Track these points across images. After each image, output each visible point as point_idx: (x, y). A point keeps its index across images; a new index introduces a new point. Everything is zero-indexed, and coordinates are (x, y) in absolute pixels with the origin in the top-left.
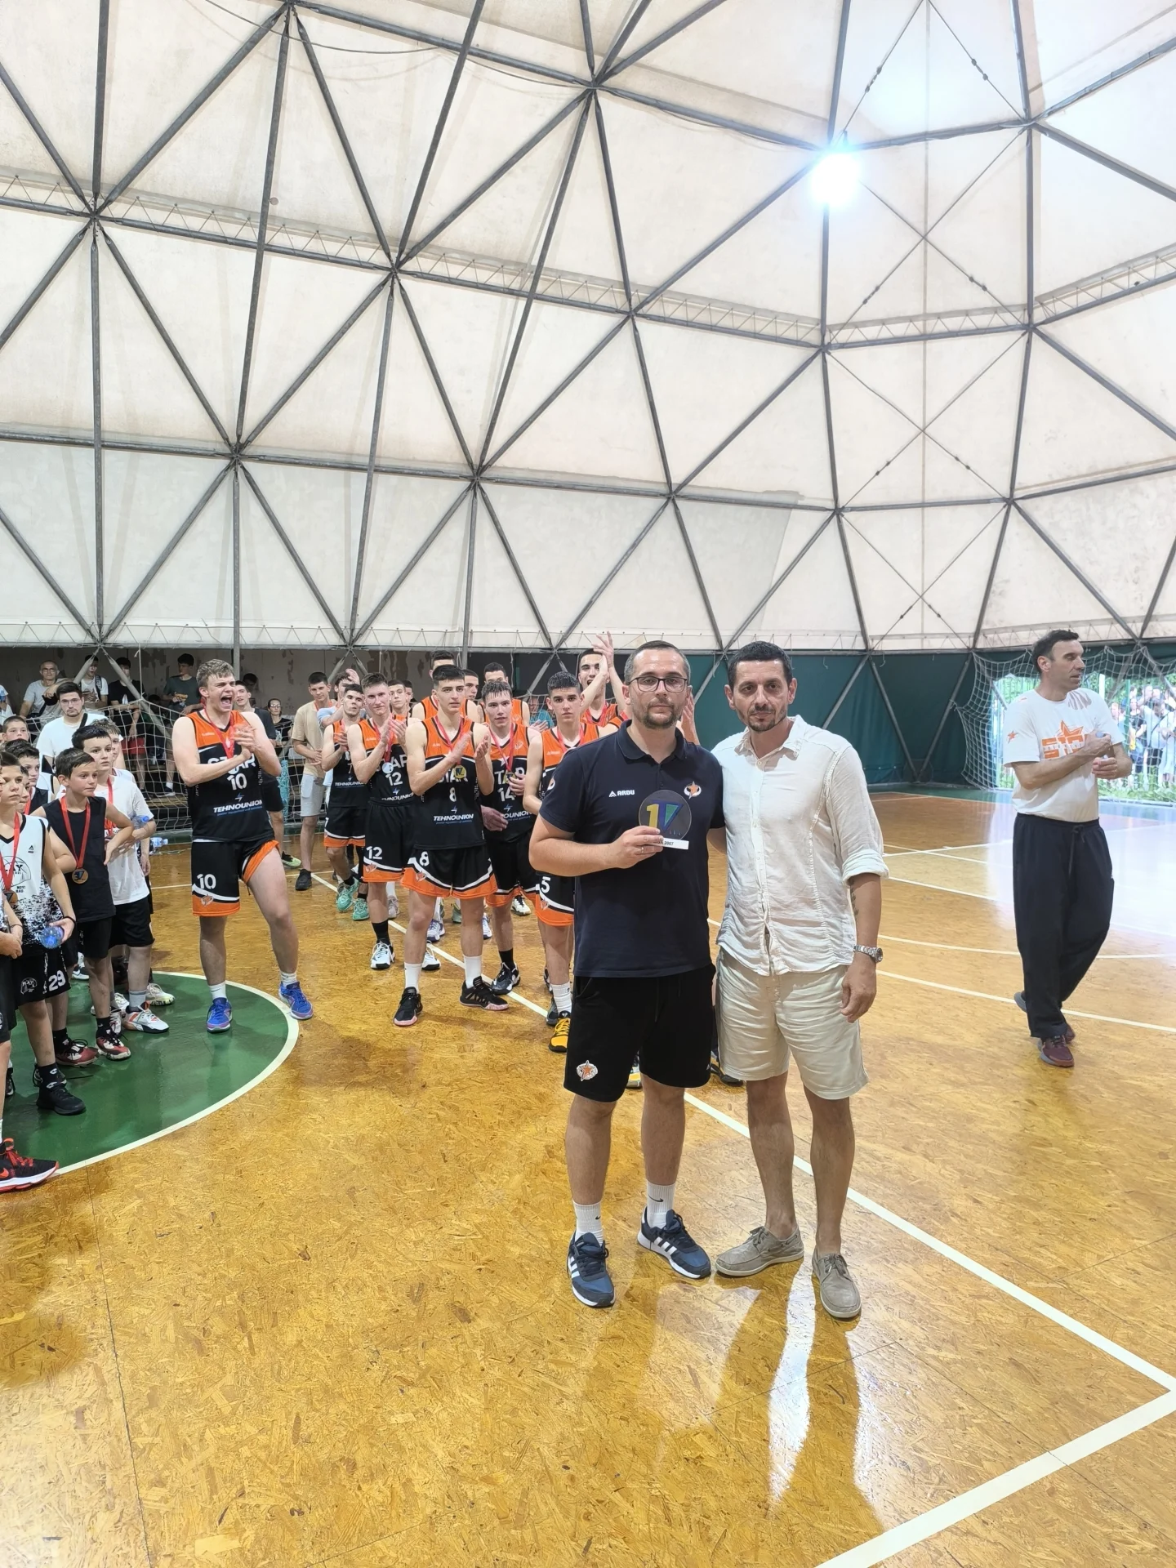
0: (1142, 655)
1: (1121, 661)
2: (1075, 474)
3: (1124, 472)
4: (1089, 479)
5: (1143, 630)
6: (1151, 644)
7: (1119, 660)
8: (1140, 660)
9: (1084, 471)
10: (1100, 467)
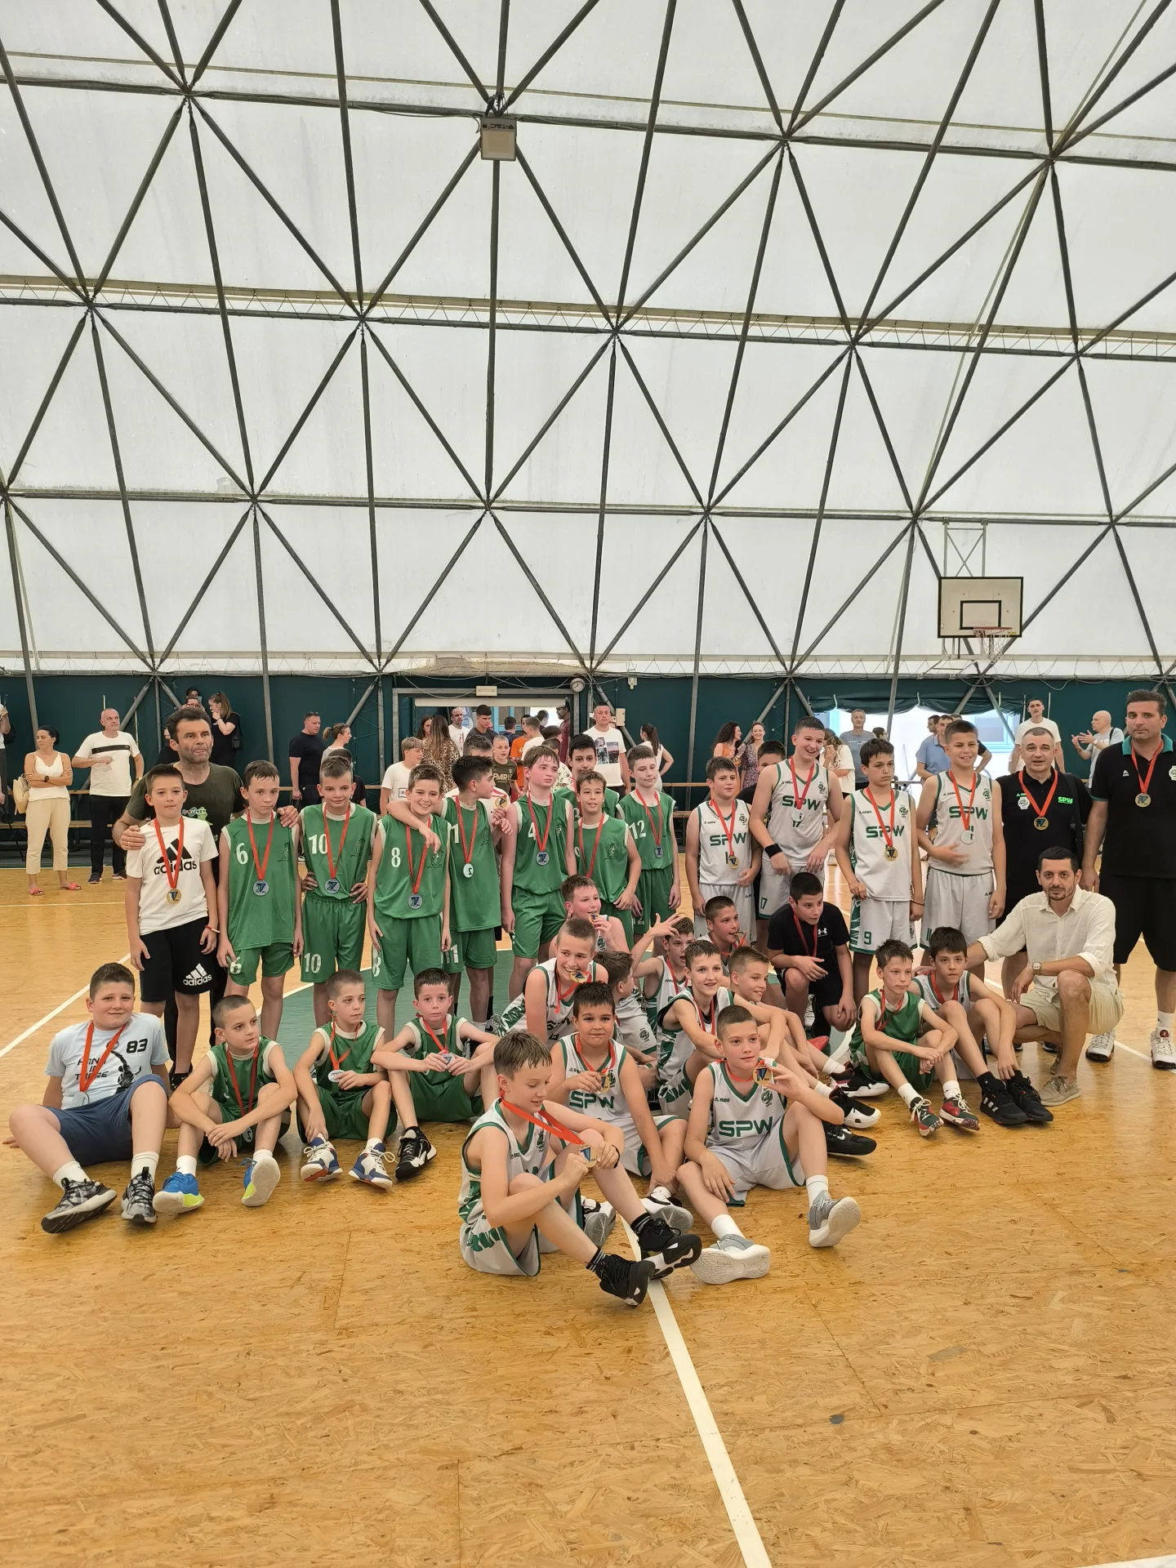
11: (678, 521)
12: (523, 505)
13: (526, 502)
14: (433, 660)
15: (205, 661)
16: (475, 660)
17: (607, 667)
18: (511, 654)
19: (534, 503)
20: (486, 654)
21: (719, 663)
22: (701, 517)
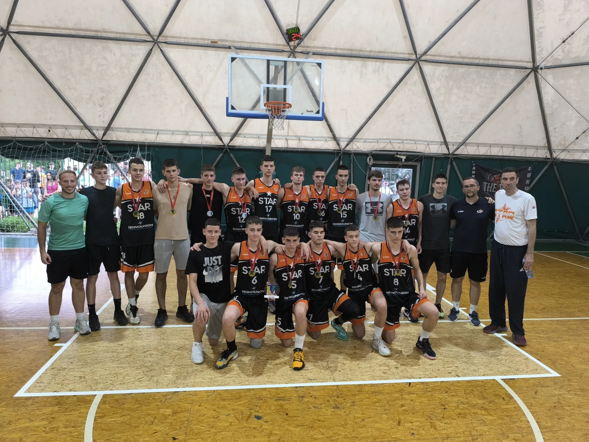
0: (103, 150)
1: (89, 152)
2: (63, 26)
3: (99, 34)
4: (73, 32)
5: (104, 135)
6: (108, 144)
7: (88, 152)
8: (102, 153)
9: (71, 25)
10: (83, 27)
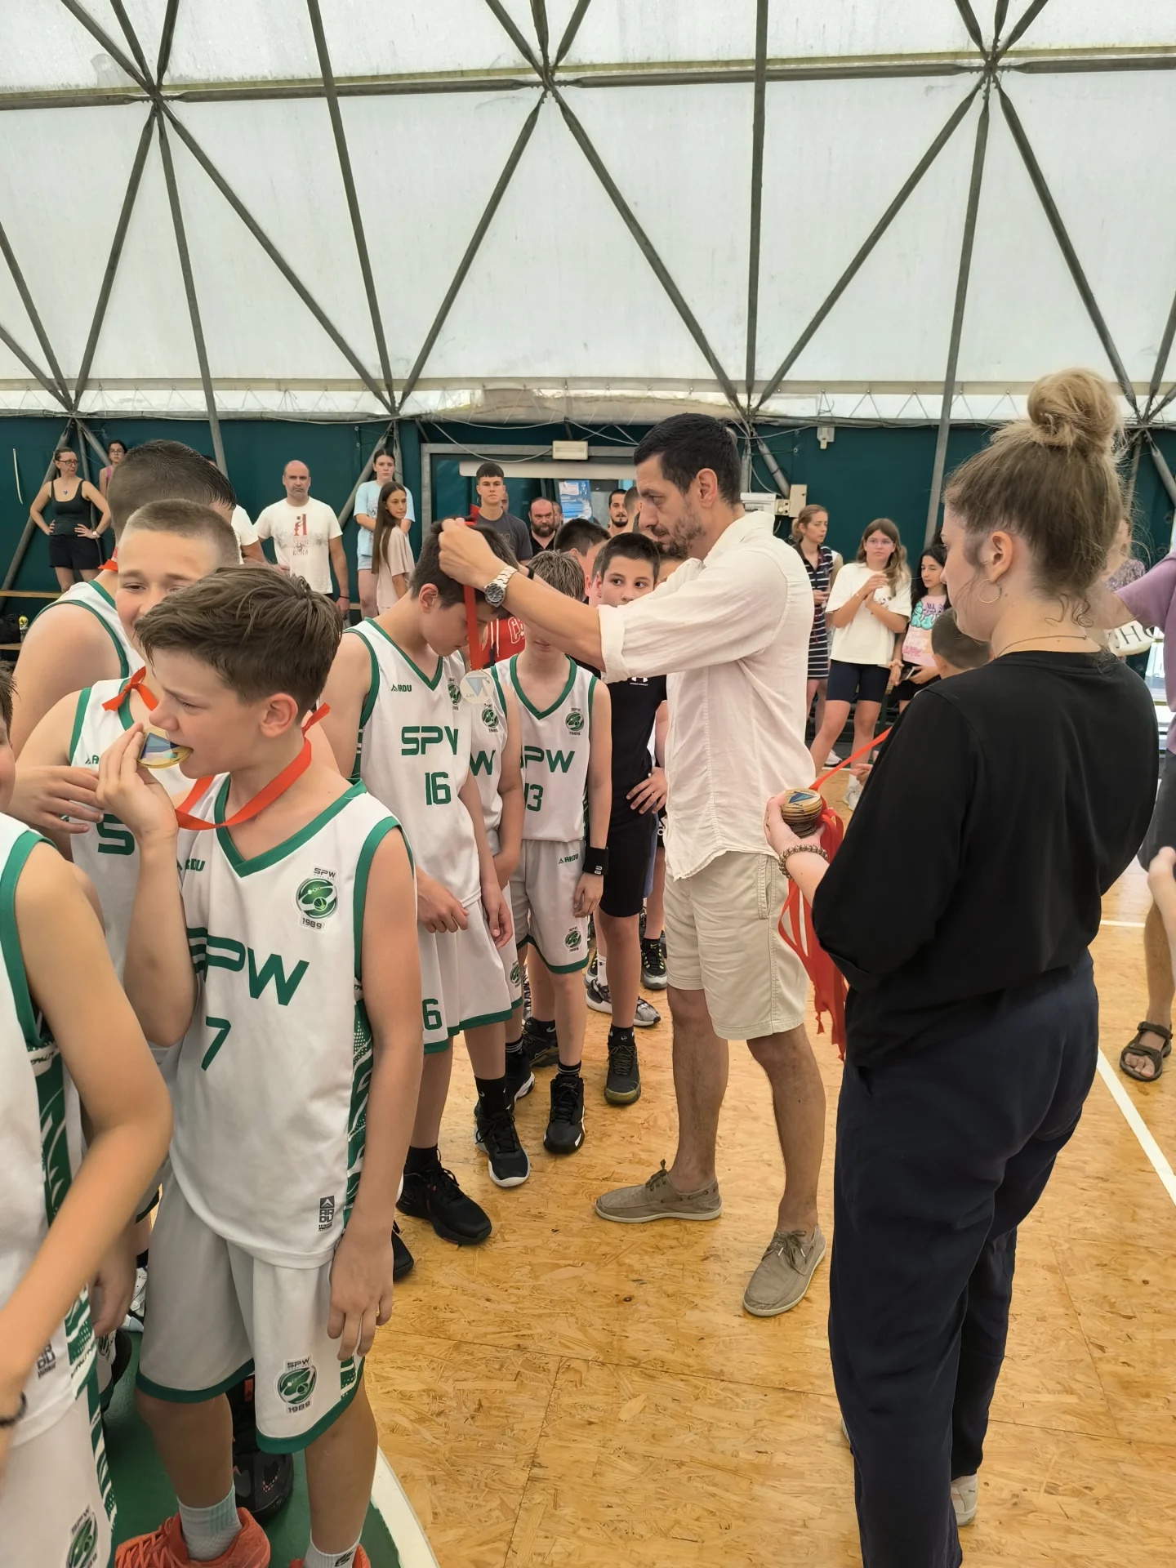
11: (929, 89)
12: (615, 73)
13: (620, 66)
14: (479, 393)
15: (140, 394)
16: (548, 393)
17: (781, 406)
18: (608, 382)
19: (634, 66)
20: (565, 382)
21: (999, 397)
22: (976, 77)
